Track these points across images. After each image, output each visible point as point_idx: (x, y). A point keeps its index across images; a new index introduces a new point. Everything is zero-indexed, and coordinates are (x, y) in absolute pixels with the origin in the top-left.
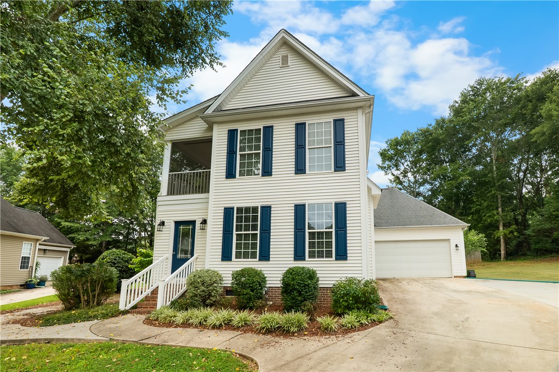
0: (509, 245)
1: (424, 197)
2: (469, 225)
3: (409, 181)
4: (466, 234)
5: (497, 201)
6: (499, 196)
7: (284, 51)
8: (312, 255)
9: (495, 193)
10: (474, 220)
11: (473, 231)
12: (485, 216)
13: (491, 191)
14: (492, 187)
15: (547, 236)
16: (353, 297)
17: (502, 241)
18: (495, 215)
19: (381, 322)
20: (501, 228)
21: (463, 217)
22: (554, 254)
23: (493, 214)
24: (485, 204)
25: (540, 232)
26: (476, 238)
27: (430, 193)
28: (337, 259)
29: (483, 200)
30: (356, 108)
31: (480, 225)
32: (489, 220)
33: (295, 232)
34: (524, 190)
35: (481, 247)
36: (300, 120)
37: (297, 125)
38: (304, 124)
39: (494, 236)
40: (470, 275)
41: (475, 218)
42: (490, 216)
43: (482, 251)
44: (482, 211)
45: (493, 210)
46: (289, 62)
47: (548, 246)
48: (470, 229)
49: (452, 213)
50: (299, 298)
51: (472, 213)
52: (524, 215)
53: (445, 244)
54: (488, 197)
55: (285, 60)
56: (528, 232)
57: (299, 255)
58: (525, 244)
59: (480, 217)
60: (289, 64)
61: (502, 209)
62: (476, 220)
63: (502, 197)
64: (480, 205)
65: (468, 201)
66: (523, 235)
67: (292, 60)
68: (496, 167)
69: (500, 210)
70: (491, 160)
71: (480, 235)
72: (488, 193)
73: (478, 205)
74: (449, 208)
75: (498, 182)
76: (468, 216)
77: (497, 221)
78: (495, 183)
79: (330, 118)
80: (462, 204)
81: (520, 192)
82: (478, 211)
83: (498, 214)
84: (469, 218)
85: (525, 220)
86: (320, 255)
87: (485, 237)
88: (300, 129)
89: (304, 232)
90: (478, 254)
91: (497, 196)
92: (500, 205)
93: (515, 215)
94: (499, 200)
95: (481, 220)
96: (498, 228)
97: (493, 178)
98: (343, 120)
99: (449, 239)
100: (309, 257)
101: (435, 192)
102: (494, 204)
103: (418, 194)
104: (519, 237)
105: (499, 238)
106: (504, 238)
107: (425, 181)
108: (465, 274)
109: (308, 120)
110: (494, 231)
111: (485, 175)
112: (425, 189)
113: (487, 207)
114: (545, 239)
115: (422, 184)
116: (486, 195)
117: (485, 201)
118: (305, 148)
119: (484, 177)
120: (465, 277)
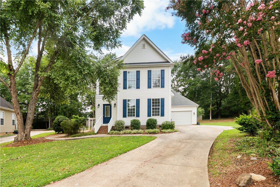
0: (213, 113)
1: (181, 92)
2: (199, 105)
3: (175, 84)
4: (198, 109)
5: (210, 95)
6: (211, 93)
7: (143, 42)
8: (153, 115)
9: (210, 92)
10: (201, 103)
11: (200, 107)
12: (205, 101)
13: (209, 91)
14: (209, 89)
15: (228, 110)
16: (169, 125)
17: (211, 112)
18: (209, 101)
19: (176, 132)
20: (211, 107)
21: (196, 102)
22: (229, 117)
23: (208, 100)
24: (206, 96)
25: (226, 108)
26: (201, 110)
27: (183, 90)
28: (161, 116)
29: (205, 94)
30: (169, 66)
31: (203, 105)
32: (206, 103)
33: (148, 108)
34: (222, 90)
35: (202, 114)
36: (149, 69)
37: (148, 71)
38: (151, 71)
39: (208, 110)
40: (198, 124)
41: (201, 102)
42: (207, 101)
43: (203, 116)
44: (204, 99)
45: (208, 99)
46: (146, 47)
47: (228, 114)
48: (199, 107)
49: (192, 100)
50: (153, 127)
51: (200, 100)
52: (220, 101)
53: (190, 112)
54: (207, 93)
55: (144, 46)
56: (220, 108)
57: (149, 115)
58: (219, 113)
59: (203, 102)
60: (146, 48)
61: (212, 98)
62: (202, 103)
63: (212, 93)
64: (204, 97)
65: (199, 94)
66: (219, 109)
67: (147, 46)
68: (211, 80)
69: (211, 99)
70: (210, 77)
71: (203, 109)
72: (207, 91)
73: (203, 97)
74: (191, 98)
75: (211, 87)
76: (198, 101)
77: (210, 104)
78: (210, 87)
79: (159, 69)
80: (196, 96)
81: (220, 91)
82: (202, 99)
83: (210, 100)
84: (199, 102)
85: (221, 103)
86: (156, 115)
87: (204, 110)
88: (149, 72)
89: (151, 108)
90: (201, 117)
91: (210, 93)
92: (211, 97)
93: (217, 101)
94: (211, 95)
95: (204, 103)
96: (210, 107)
97: (210, 85)
98: (164, 70)
99: (192, 111)
100: (152, 116)
101: (185, 90)
102: (209, 96)
103: (178, 91)
104: (217, 110)
105: (210, 110)
106: (211, 111)
107: (181, 85)
108: (196, 123)
109: (152, 70)
110: (208, 108)
111: (207, 84)
112: (181, 89)
113: (206, 97)
114: (227, 111)
115: (180, 86)
116: (206, 92)
117: (206, 95)
118: (151, 79)
119: (207, 85)
120: (196, 125)
